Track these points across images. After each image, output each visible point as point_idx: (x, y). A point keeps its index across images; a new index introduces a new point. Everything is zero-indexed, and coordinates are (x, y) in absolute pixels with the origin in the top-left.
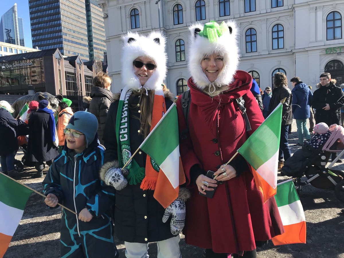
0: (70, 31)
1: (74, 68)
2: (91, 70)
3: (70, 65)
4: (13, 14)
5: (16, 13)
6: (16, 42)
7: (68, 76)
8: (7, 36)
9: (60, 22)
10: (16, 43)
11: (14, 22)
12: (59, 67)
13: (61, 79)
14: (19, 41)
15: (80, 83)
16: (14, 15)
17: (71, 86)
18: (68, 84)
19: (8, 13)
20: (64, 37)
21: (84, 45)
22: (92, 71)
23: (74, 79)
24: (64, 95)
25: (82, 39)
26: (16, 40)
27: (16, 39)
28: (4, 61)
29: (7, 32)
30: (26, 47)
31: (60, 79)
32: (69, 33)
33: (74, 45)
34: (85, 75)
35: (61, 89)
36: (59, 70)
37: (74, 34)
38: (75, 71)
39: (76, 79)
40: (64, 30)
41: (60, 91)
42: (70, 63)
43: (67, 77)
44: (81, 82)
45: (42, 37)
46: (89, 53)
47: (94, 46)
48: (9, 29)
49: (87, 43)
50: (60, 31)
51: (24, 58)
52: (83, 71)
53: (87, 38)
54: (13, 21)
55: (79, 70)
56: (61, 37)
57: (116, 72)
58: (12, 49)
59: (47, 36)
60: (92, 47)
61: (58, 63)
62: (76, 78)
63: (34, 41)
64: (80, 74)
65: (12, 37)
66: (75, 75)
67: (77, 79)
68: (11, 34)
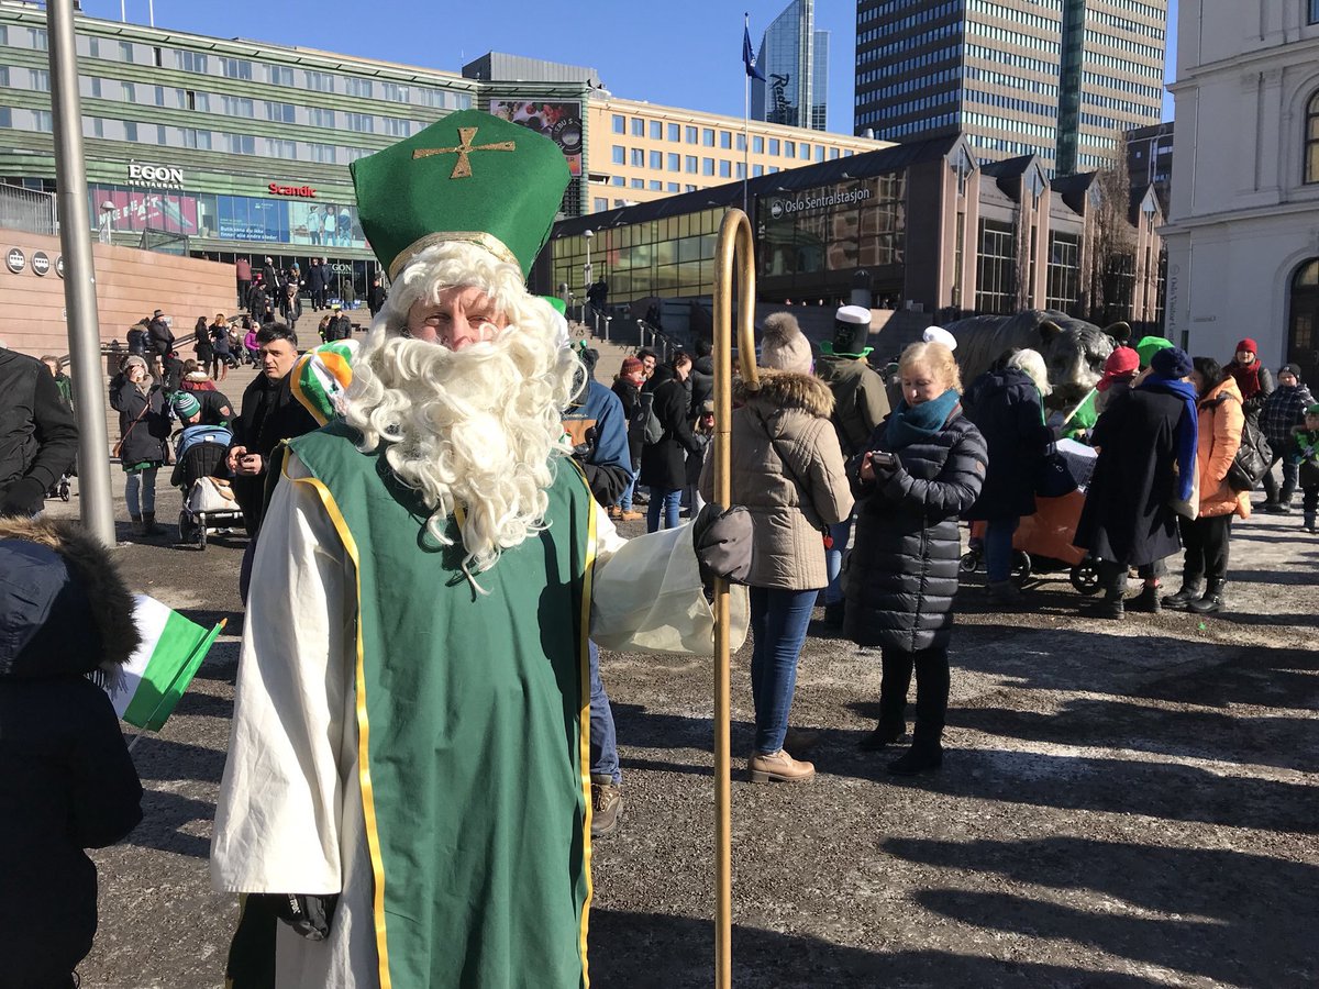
0: (992, 59)
1: (1012, 204)
2: (1079, 210)
3: (998, 192)
4: (802, 19)
5: (810, 14)
6: (800, 118)
7: (990, 237)
8: (775, 98)
9: (961, 28)
10: (800, 122)
11: (801, 48)
12: (960, 201)
13: (961, 249)
14: (810, 113)
15: (1029, 262)
16: (802, 23)
17: (997, 275)
18: (985, 267)
19: (784, 19)
20: (967, 83)
21: (1042, 110)
22: (1082, 215)
23: (1010, 247)
24: (968, 308)
25: (1036, 84)
26: (800, 112)
27: (800, 108)
28: (781, 189)
29: (777, 84)
30: (831, 131)
31: (960, 246)
32: (987, 65)
33: (1001, 113)
34: (1051, 232)
35: (960, 288)
36: (958, 213)
37: (1005, 69)
38: (1015, 216)
39: (1016, 248)
40: (971, 57)
41: (955, 293)
42: (1000, 185)
43: (986, 242)
44: (1033, 258)
45: (889, 92)
46: (1059, 141)
47: (1083, 107)
48: (783, 73)
49: (1053, 100)
50: (957, 61)
51: (846, 175)
52: (1044, 214)
53: (1057, 81)
54: (797, 45)
55: (1032, 210)
56: (956, 84)
57: (1209, 215)
58: (793, 144)
59: (906, 87)
60: (1073, 115)
61: (960, 187)
62: (1016, 242)
63: (858, 111)
64: (1034, 228)
65: (789, 103)
66: (1015, 234)
67: (1020, 247)
68: (788, 93)
